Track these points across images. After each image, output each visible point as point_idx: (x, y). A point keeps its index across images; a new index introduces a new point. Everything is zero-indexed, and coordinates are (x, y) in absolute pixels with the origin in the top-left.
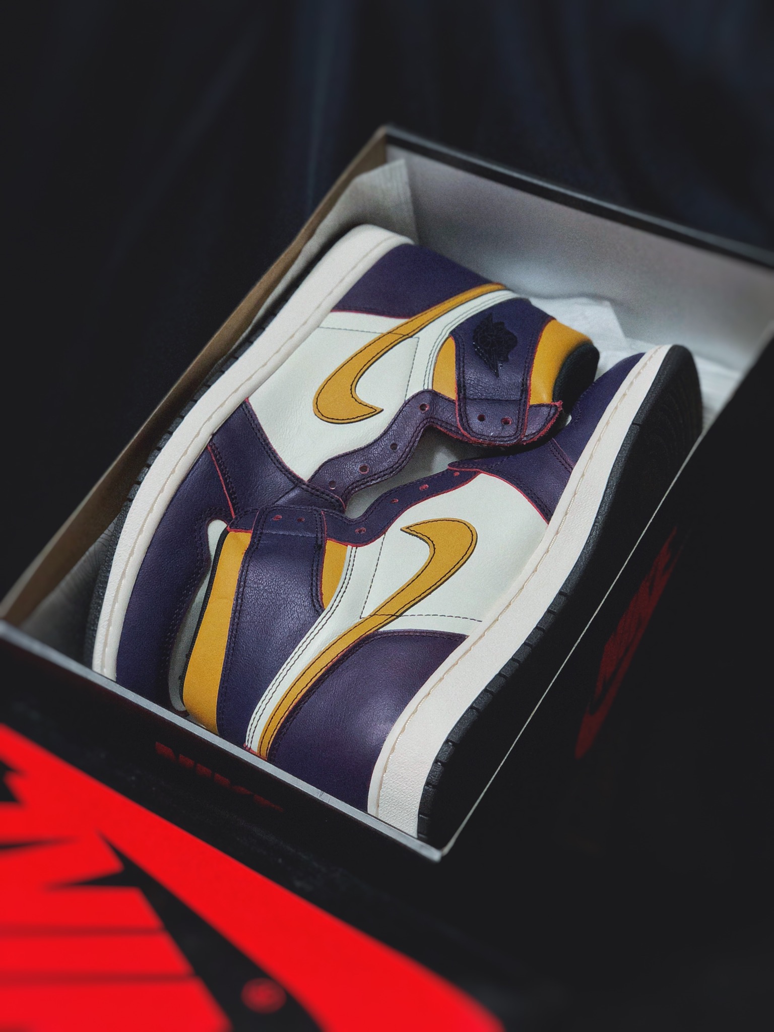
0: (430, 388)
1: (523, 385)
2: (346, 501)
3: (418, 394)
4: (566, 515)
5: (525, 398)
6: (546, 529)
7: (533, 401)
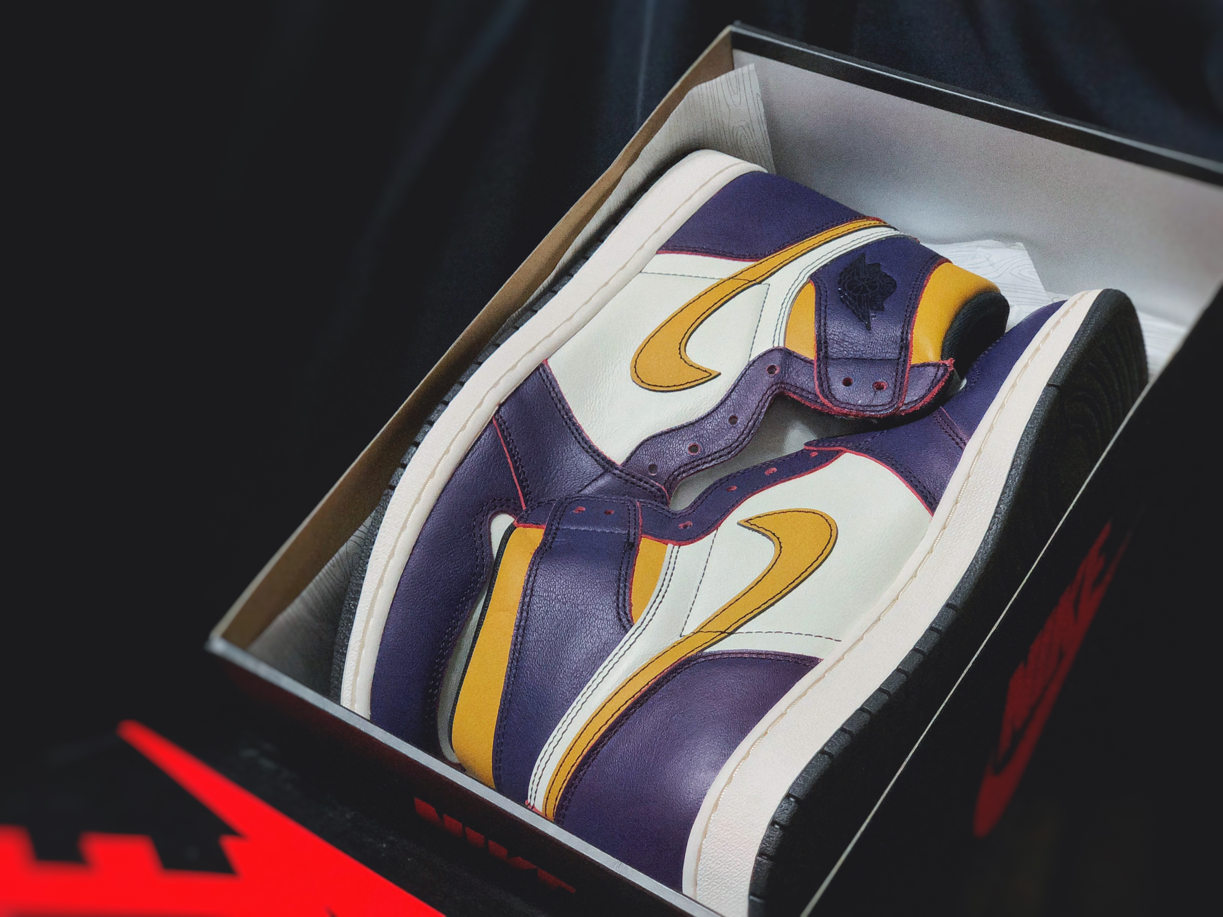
0: (782, 345)
1: (902, 340)
2: (670, 489)
3: (765, 354)
4: (957, 503)
5: (905, 356)
6: (930, 523)
7: (915, 359)
